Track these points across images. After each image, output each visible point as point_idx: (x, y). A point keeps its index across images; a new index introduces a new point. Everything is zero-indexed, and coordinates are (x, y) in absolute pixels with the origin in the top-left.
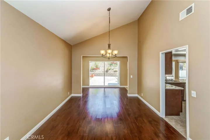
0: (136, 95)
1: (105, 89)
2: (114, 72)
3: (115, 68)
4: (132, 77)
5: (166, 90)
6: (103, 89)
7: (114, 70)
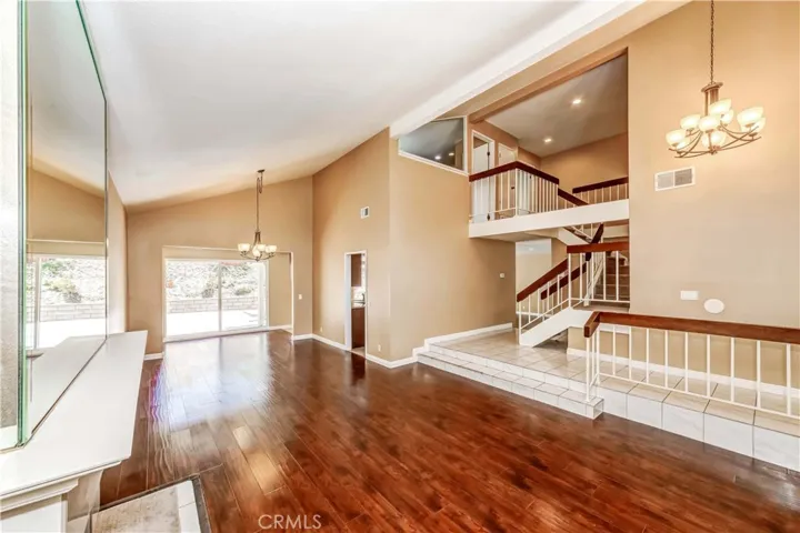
0: (311, 336)
1: (224, 339)
2: (238, 293)
3: (239, 281)
4: (300, 297)
5: (353, 310)
6: (218, 339)
7: (237, 287)
